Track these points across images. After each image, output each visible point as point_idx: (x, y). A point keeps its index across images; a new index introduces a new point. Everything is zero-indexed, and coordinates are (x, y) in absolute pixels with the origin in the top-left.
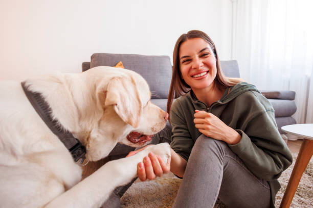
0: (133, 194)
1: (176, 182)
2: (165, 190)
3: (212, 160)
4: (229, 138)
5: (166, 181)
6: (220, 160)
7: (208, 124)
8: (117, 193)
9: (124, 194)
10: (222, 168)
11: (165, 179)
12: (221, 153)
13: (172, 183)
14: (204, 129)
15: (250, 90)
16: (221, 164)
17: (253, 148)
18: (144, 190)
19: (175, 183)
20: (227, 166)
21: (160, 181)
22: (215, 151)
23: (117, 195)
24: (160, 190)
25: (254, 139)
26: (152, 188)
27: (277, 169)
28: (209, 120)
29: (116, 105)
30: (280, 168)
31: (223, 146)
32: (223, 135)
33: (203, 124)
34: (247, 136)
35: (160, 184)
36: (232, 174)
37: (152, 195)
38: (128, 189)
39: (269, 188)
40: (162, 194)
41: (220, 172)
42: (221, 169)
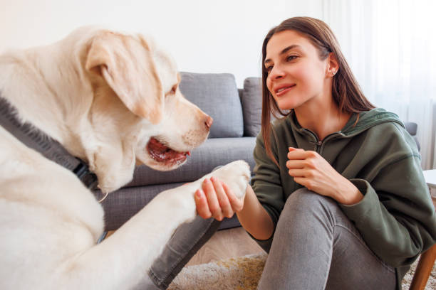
0: (184, 285)
1: (249, 263)
2: (233, 277)
3: (315, 233)
4: (343, 192)
5: (233, 262)
6: (328, 232)
7: (312, 167)
8: (159, 283)
9: (170, 285)
10: (331, 243)
11: (232, 260)
12: (330, 220)
13: (243, 265)
14: (303, 177)
15: (391, 121)
16: (331, 238)
17: (381, 212)
18: (200, 278)
19: (247, 265)
20: (338, 241)
21: (224, 263)
22: (321, 217)
23: (159, 287)
24: (224, 276)
25: (383, 196)
26: (212, 273)
27: (413, 248)
28: (313, 161)
29: (106, 66)
30: (417, 247)
31: (332, 209)
32: (335, 187)
33: (302, 168)
34: (374, 191)
35: (223, 267)
36: (344, 253)
37: (213, 284)
38: (176, 278)
39: (394, 271)
40: (228, 283)
41: (328, 251)
42: (330, 247)
